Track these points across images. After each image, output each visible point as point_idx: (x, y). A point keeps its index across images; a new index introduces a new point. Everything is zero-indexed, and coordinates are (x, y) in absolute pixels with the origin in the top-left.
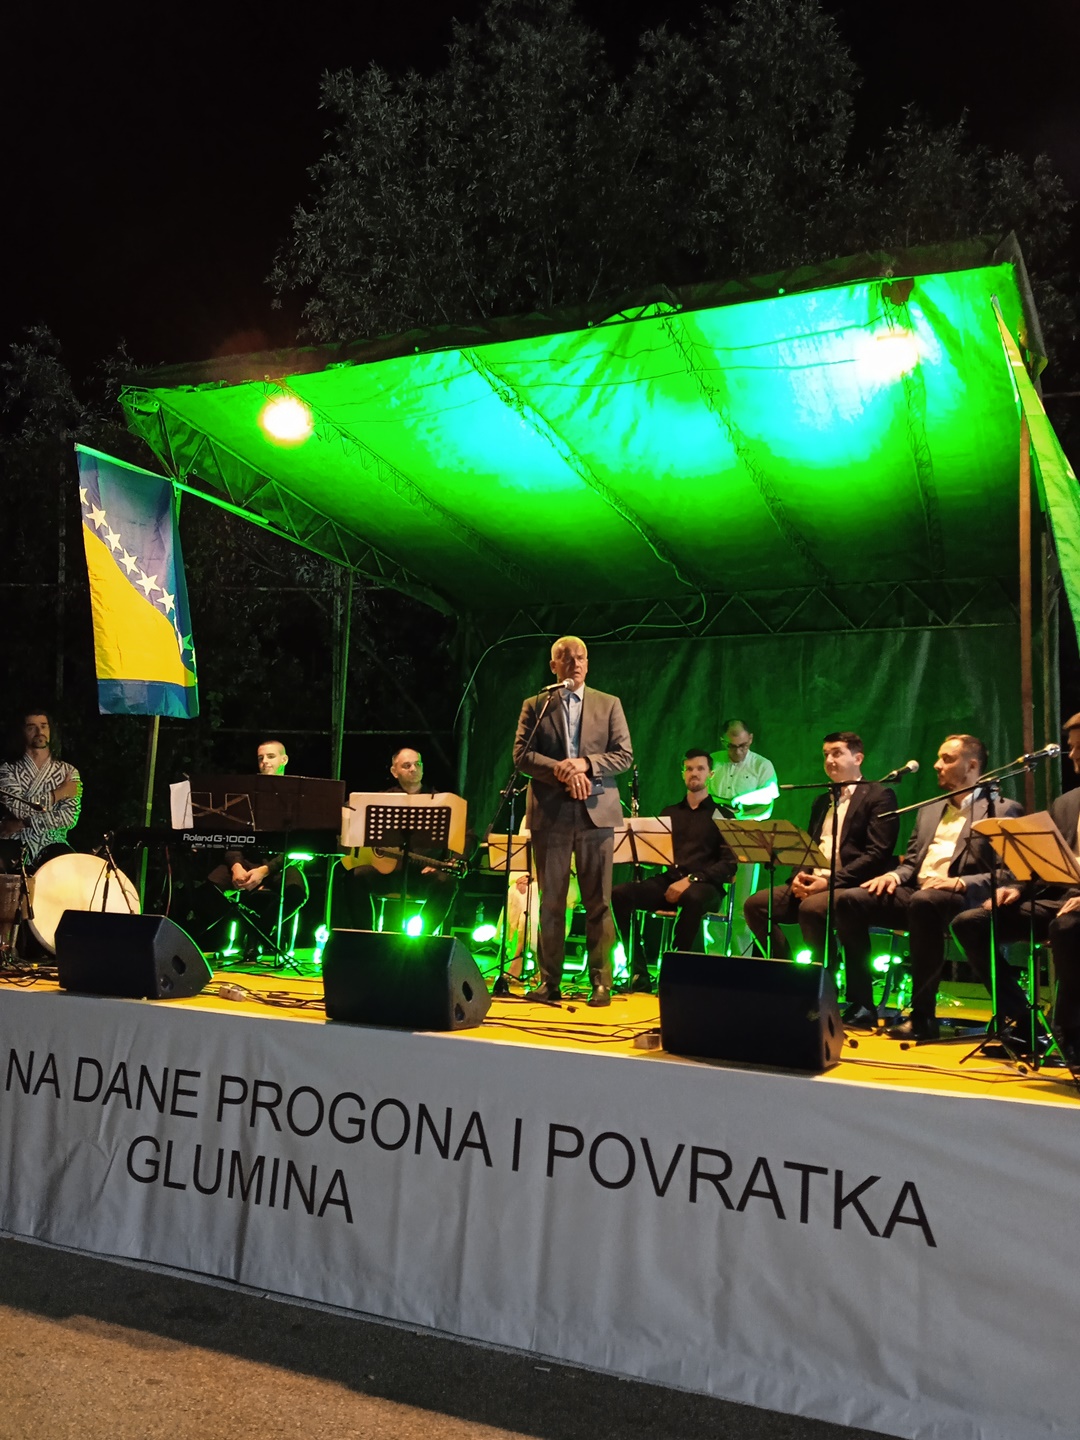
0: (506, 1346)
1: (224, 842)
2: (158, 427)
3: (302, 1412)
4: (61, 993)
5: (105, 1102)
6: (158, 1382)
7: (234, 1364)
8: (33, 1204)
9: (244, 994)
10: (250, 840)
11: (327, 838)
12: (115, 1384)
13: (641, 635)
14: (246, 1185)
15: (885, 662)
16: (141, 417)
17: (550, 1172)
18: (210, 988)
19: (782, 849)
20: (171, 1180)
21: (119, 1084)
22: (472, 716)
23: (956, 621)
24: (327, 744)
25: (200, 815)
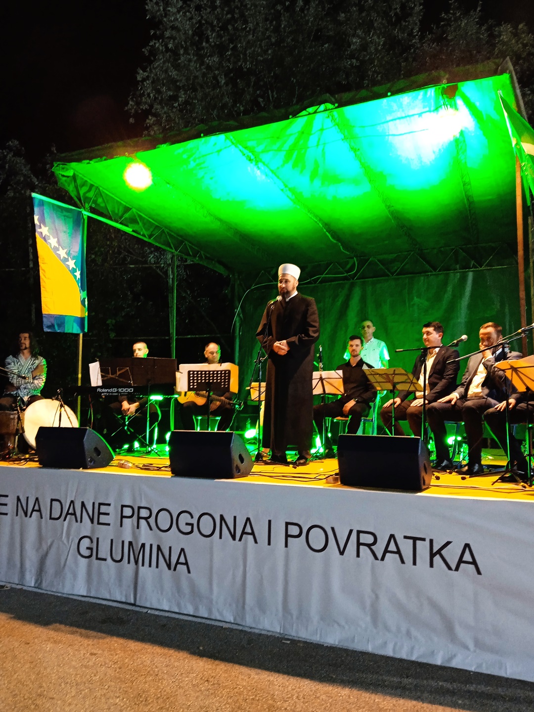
0: (268, 631)
1: (118, 392)
2: (73, 183)
3: (167, 666)
4: (40, 468)
5: (65, 520)
6: (95, 654)
7: (133, 644)
8: (33, 571)
9: (130, 465)
10: (131, 390)
11: (169, 388)
12: (74, 656)
13: (324, 281)
14: (136, 557)
15: (450, 289)
16: (64, 179)
17: (286, 546)
18: (114, 463)
19: (398, 383)
20: (99, 556)
21: (71, 511)
22: (240, 326)
23: (486, 265)
24: (169, 343)
25: (105, 378)
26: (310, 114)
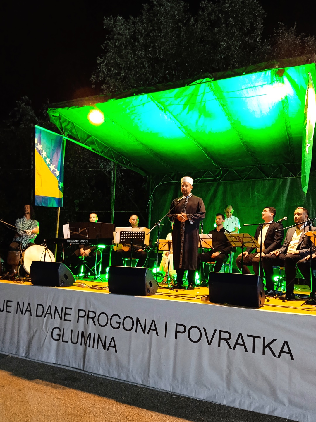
0: (163, 390)
1: (79, 242)
2: (59, 120)
3: (102, 408)
4: (32, 285)
5: (45, 317)
6: (60, 399)
7: (83, 394)
8: (24, 347)
9: (85, 285)
10: (87, 241)
11: (109, 241)
12: (48, 399)
13: (202, 181)
14: (86, 341)
15: (276, 188)
16: (54, 117)
17: (176, 338)
18: (75, 284)
19: (246, 242)
20: (64, 340)
21: (49, 312)
22: (152, 206)
23: (299, 175)
24: (110, 214)
25: (72, 234)
26: (197, 84)
